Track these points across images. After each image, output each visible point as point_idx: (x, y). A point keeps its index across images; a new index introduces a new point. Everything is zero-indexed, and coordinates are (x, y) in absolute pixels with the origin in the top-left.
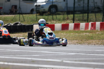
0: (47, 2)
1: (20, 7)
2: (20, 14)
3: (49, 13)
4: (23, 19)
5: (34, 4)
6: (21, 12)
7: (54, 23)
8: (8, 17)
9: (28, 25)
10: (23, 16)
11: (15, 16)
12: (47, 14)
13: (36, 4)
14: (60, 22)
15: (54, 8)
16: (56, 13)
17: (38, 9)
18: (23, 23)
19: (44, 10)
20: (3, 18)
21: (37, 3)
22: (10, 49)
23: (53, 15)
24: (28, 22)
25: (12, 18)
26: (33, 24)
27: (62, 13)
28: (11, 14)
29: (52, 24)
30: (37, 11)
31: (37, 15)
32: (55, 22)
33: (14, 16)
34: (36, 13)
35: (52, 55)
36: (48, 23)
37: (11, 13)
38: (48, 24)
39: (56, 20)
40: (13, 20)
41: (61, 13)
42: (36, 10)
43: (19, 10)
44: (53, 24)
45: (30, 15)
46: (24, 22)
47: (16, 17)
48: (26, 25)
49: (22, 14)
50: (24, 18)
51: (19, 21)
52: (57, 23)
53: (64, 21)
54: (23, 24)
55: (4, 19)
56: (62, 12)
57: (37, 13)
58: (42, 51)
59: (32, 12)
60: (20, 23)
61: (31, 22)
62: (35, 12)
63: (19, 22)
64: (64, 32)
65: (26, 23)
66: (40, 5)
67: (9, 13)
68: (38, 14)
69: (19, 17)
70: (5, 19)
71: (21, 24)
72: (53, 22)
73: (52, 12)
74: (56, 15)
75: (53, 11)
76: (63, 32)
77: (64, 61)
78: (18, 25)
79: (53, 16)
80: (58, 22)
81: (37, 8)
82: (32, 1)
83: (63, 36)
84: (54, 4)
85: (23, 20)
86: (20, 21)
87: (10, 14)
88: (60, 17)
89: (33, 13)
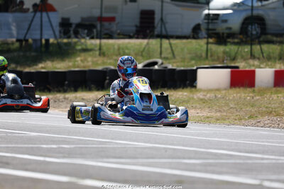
0: (235, 8)
1: (162, 19)
2: (161, 36)
3: (241, 36)
4: (169, 51)
5: (202, 12)
6: (164, 33)
7: (254, 65)
8: (129, 45)
9: (182, 68)
10: (170, 44)
11: (148, 44)
12: (236, 40)
13: (206, 12)
14: (269, 63)
15: (256, 25)
16: (261, 39)
17: (211, 27)
18: (169, 63)
19: (230, 28)
20: (116, 47)
21: (209, 9)
22: (126, 140)
23: (251, 45)
24: (183, 60)
25: (142, 49)
26: (197, 68)
27: (279, 39)
28: (137, 38)
29: (247, 69)
30: (210, 32)
31: (208, 43)
32: (256, 63)
33: (145, 42)
34: (206, 36)
35: (238, 161)
36: (237, 65)
37: (138, 35)
38: (237, 67)
39: (259, 59)
40: (144, 53)
41: (275, 39)
42: (208, 29)
43: (161, 27)
44: (252, 68)
45: (189, 40)
46: (174, 60)
47: (151, 46)
48: (178, 69)
49: (168, 37)
50: (174, 48)
51: (159, 56)
52: (262, 66)
53: (281, 61)
54: (170, 67)
55: (119, 49)
56: (277, 35)
57: (209, 36)
58: (211, 148)
59: (195, 33)
60: (162, 64)
61: (193, 62)
62: (203, 33)
63: (160, 61)
64: (280, 93)
65: (178, 64)
66: (218, 15)
67: (132, 34)
68: (211, 40)
69: (159, 45)
70: (121, 51)
71: (164, 65)
72: (251, 62)
73: (249, 33)
74: (260, 43)
75: (254, 32)
76: (276, 92)
77: (267, 184)
78: (156, 67)
79: (254, 47)
80: (265, 64)
81: (208, 23)
82: (198, 3)
83: (277, 105)
84: (255, 13)
85: (170, 56)
86: (161, 58)
87: (136, 36)
88: (271, 51)
89: (200, 35)
